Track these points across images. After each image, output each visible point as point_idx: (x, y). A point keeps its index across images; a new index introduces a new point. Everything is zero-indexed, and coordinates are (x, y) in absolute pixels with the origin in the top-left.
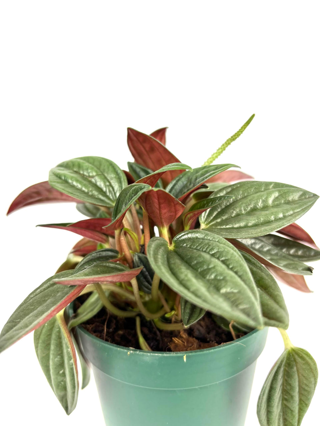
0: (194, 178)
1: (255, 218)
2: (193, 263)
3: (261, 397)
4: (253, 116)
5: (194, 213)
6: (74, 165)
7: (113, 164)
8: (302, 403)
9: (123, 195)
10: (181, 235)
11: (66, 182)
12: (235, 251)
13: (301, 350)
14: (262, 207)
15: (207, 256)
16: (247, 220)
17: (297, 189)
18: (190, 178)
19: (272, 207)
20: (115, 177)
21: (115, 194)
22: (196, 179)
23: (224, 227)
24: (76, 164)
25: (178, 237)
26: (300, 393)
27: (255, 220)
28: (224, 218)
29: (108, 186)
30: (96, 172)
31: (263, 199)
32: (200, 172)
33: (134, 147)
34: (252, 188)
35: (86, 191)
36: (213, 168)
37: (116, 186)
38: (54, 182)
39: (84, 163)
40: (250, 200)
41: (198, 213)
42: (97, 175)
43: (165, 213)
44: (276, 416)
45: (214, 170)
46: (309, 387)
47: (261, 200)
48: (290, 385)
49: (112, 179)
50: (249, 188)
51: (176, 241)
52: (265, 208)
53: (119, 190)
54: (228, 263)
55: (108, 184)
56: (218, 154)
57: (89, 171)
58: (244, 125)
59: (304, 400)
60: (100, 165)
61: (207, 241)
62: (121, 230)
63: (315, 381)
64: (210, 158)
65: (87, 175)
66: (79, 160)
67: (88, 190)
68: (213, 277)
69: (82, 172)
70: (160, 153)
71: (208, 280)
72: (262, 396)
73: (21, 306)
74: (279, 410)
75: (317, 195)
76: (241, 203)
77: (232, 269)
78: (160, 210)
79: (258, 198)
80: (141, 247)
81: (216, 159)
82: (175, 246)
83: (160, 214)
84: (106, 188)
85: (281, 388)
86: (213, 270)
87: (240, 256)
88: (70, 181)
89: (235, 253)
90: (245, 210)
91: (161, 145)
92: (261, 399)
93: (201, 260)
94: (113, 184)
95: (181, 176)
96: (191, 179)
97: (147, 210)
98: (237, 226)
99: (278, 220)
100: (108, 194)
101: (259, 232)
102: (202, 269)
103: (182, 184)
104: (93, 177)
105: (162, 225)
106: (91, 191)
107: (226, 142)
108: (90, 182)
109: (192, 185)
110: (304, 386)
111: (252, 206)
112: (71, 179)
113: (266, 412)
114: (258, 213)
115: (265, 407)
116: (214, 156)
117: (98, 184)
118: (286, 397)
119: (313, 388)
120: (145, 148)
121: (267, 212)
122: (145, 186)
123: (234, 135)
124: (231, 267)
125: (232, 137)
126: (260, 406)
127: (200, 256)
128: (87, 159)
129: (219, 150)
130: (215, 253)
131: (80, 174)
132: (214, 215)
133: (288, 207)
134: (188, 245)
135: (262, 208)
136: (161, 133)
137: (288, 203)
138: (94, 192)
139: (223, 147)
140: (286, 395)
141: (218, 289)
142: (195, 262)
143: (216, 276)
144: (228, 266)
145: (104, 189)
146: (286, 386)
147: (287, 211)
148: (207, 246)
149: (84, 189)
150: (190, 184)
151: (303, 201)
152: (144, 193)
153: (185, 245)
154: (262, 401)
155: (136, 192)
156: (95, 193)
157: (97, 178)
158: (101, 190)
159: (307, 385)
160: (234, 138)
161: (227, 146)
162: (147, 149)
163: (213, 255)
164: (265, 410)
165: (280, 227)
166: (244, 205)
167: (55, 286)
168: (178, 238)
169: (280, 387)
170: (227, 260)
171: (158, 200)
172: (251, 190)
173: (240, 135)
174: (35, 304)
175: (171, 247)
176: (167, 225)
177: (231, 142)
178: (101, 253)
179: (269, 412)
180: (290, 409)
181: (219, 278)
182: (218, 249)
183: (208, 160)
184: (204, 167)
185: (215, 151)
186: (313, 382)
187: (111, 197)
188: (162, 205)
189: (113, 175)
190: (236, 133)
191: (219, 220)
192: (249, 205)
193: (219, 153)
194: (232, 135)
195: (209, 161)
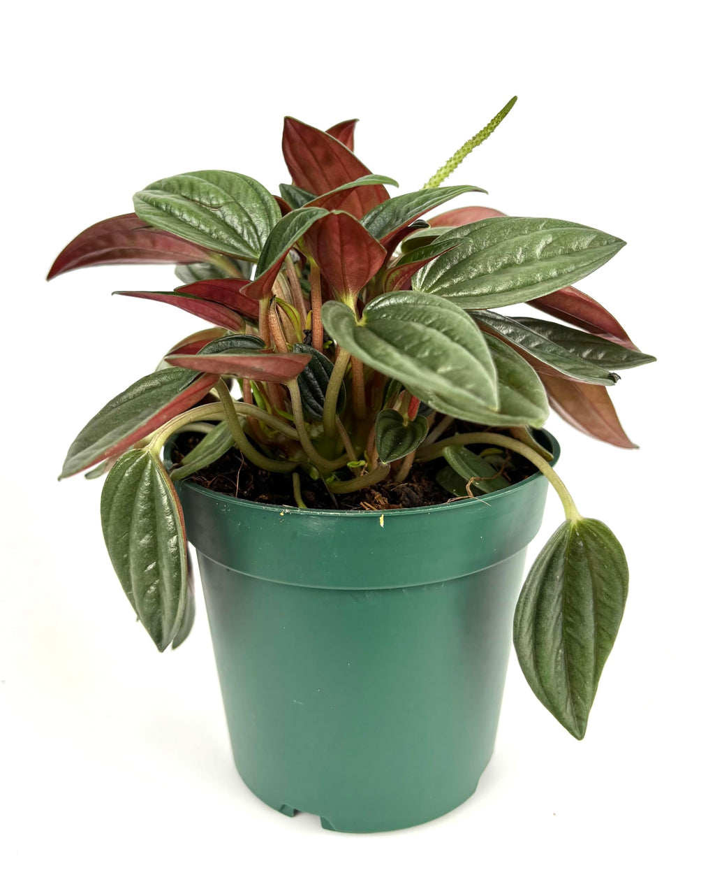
0: (404, 209)
1: (509, 278)
2: (396, 339)
3: (521, 609)
4: (514, 100)
5: (402, 269)
6: (181, 186)
7: (255, 183)
8: (600, 634)
9: (278, 232)
10: (377, 301)
11: (170, 214)
12: (466, 317)
13: (595, 524)
14: (522, 260)
15: (419, 327)
16: (495, 281)
17: (587, 230)
18: (397, 211)
19: (541, 260)
20: (260, 209)
21: (259, 238)
22: (408, 211)
23: (455, 294)
24: (186, 183)
25: (372, 305)
26: (597, 615)
27: (508, 281)
28: (455, 281)
29: (245, 223)
30: (224, 198)
31: (525, 246)
32: (416, 200)
33: (294, 155)
34: (507, 229)
35: (207, 230)
36: (438, 192)
37: (261, 225)
38: (148, 213)
39: (199, 182)
40: (502, 249)
41: (410, 270)
42: (227, 204)
43: (351, 263)
44: (551, 655)
45: (440, 195)
46: (613, 600)
47: (521, 249)
48: (578, 594)
49: (252, 212)
50: (502, 228)
51: (369, 311)
52: (528, 261)
53: (267, 231)
54: (452, 334)
55: (246, 219)
56: (448, 169)
57: (211, 196)
58: (497, 117)
59: (605, 628)
60: (231, 185)
61: (421, 307)
62: (271, 300)
63: (624, 589)
64: (435, 177)
65: (208, 203)
66: (190, 177)
67: (211, 230)
68: (427, 354)
69: (197, 199)
70: (342, 164)
71: (420, 360)
72: (521, 604)
73: (95, 418)
74: (557, 643)
75: (622, 241)
76: (486, 254)
77: (458, 342)
78: (342, 258)
79: (517, 245)
80: (305, 336)
81: (446, 179)
82: (367, 321)
83: (343, 264)
84: (242, 226)
85: (561, 599)
86: (427, 344)
87: (472, 323)
88: (177, 213)
89: (465, 320)
90: (493, 266)
91: (345, 149)
92: (521, 612)
93: (409, 332)
94: (254, 220)
95: (381, 208)
96: (399, 211)
97: (319, 259)
98: (477, 292)
99: (548, 280)
100: (246, 238)
101: (513, 299)
102: (411, 345)
103: (382, 221)
104: (218, 207)
105: (345, 290)
106: (216, 231)
107: (463, 147)
108: (214, 216)
109: (400, 220)
110: (604, 598)
111: (505, 260)
112: (180, 210)
113: (531, 643)
114: (514, 270)
115: (530, 633)
116: (442, 173)
117: (228, 219)
118: (570, 619)
119: (621, 602)
120: (315, 157)
121: (531, 267)
122: (318, 210)
123: (478, 135)
124: (457, 338)
125: (474, 138)
126: (518, 626)
127: (407, 327)
128: (206, 175)
129: (450, 161)
130: (433, 322)
131: (193, 201)
132: (439, 277)
133: (568, 259)
134: (389, 316)
135: (523, 263)
136: (345, 129)
137: (570, 253)
138: (221, 232)
139: (457, 156)
140: (570, 616)
141: (433, 368)
142: (400, 337)
143: (432, 352)
144: (452, 338)
145: (239, 230)
146: (570, 597)
147: (566, 265)
148: (421, 314)
149: (202, 227)
150: (397, 220)
151: (597, 249)
152: (316, 223)
153: (384, 316)
154: (522, 616)
155: (302, 222)
156: (224, 235)
157: (225, 209)
158: (232, 231)
159: (609, 597)
160: (477, 139)
161: (465, 156)
162: (319, 158)
163: (430, 326)
164: (531, 638)
165: (549, 291)
166: (491, 257)
167: (154, 392)
168: (373, 307)
169: (559, 597)
170: (452, 330)
171: (341, 235)
172: (505, 233)
173: (489, 134)
174: (119, 417)
175: (362, 323)
176: (354, 290)
177: (473, 147)
178: (234, 341)
179: (537, 643)
180: (579, 644)
181: (436, 354)
182: (439, 316)
183: (430, 180)
184: (423, 192)
185: (444, 164)
186: (620, 591)
187: (252, 245)
188: (347, 247)
189: (256, 205)
190: (481, 131)
191: (446, 285)
192: (500, 257)
193: (451, 166)
194: (474, 135)
195: (432, 182)
